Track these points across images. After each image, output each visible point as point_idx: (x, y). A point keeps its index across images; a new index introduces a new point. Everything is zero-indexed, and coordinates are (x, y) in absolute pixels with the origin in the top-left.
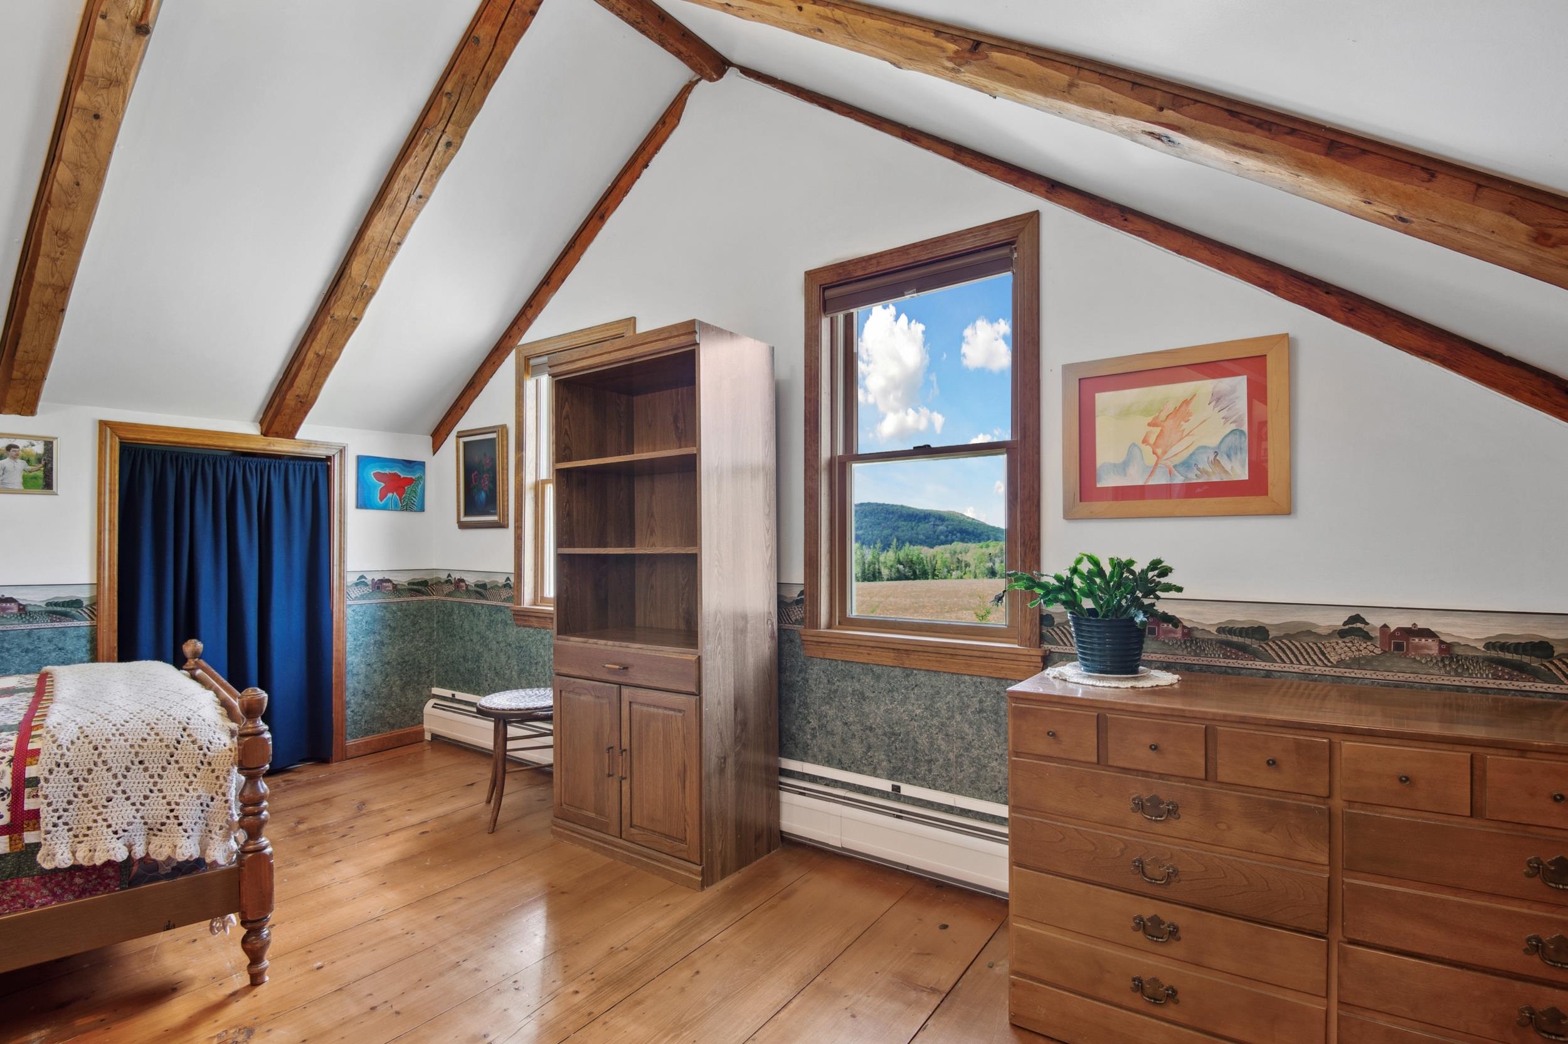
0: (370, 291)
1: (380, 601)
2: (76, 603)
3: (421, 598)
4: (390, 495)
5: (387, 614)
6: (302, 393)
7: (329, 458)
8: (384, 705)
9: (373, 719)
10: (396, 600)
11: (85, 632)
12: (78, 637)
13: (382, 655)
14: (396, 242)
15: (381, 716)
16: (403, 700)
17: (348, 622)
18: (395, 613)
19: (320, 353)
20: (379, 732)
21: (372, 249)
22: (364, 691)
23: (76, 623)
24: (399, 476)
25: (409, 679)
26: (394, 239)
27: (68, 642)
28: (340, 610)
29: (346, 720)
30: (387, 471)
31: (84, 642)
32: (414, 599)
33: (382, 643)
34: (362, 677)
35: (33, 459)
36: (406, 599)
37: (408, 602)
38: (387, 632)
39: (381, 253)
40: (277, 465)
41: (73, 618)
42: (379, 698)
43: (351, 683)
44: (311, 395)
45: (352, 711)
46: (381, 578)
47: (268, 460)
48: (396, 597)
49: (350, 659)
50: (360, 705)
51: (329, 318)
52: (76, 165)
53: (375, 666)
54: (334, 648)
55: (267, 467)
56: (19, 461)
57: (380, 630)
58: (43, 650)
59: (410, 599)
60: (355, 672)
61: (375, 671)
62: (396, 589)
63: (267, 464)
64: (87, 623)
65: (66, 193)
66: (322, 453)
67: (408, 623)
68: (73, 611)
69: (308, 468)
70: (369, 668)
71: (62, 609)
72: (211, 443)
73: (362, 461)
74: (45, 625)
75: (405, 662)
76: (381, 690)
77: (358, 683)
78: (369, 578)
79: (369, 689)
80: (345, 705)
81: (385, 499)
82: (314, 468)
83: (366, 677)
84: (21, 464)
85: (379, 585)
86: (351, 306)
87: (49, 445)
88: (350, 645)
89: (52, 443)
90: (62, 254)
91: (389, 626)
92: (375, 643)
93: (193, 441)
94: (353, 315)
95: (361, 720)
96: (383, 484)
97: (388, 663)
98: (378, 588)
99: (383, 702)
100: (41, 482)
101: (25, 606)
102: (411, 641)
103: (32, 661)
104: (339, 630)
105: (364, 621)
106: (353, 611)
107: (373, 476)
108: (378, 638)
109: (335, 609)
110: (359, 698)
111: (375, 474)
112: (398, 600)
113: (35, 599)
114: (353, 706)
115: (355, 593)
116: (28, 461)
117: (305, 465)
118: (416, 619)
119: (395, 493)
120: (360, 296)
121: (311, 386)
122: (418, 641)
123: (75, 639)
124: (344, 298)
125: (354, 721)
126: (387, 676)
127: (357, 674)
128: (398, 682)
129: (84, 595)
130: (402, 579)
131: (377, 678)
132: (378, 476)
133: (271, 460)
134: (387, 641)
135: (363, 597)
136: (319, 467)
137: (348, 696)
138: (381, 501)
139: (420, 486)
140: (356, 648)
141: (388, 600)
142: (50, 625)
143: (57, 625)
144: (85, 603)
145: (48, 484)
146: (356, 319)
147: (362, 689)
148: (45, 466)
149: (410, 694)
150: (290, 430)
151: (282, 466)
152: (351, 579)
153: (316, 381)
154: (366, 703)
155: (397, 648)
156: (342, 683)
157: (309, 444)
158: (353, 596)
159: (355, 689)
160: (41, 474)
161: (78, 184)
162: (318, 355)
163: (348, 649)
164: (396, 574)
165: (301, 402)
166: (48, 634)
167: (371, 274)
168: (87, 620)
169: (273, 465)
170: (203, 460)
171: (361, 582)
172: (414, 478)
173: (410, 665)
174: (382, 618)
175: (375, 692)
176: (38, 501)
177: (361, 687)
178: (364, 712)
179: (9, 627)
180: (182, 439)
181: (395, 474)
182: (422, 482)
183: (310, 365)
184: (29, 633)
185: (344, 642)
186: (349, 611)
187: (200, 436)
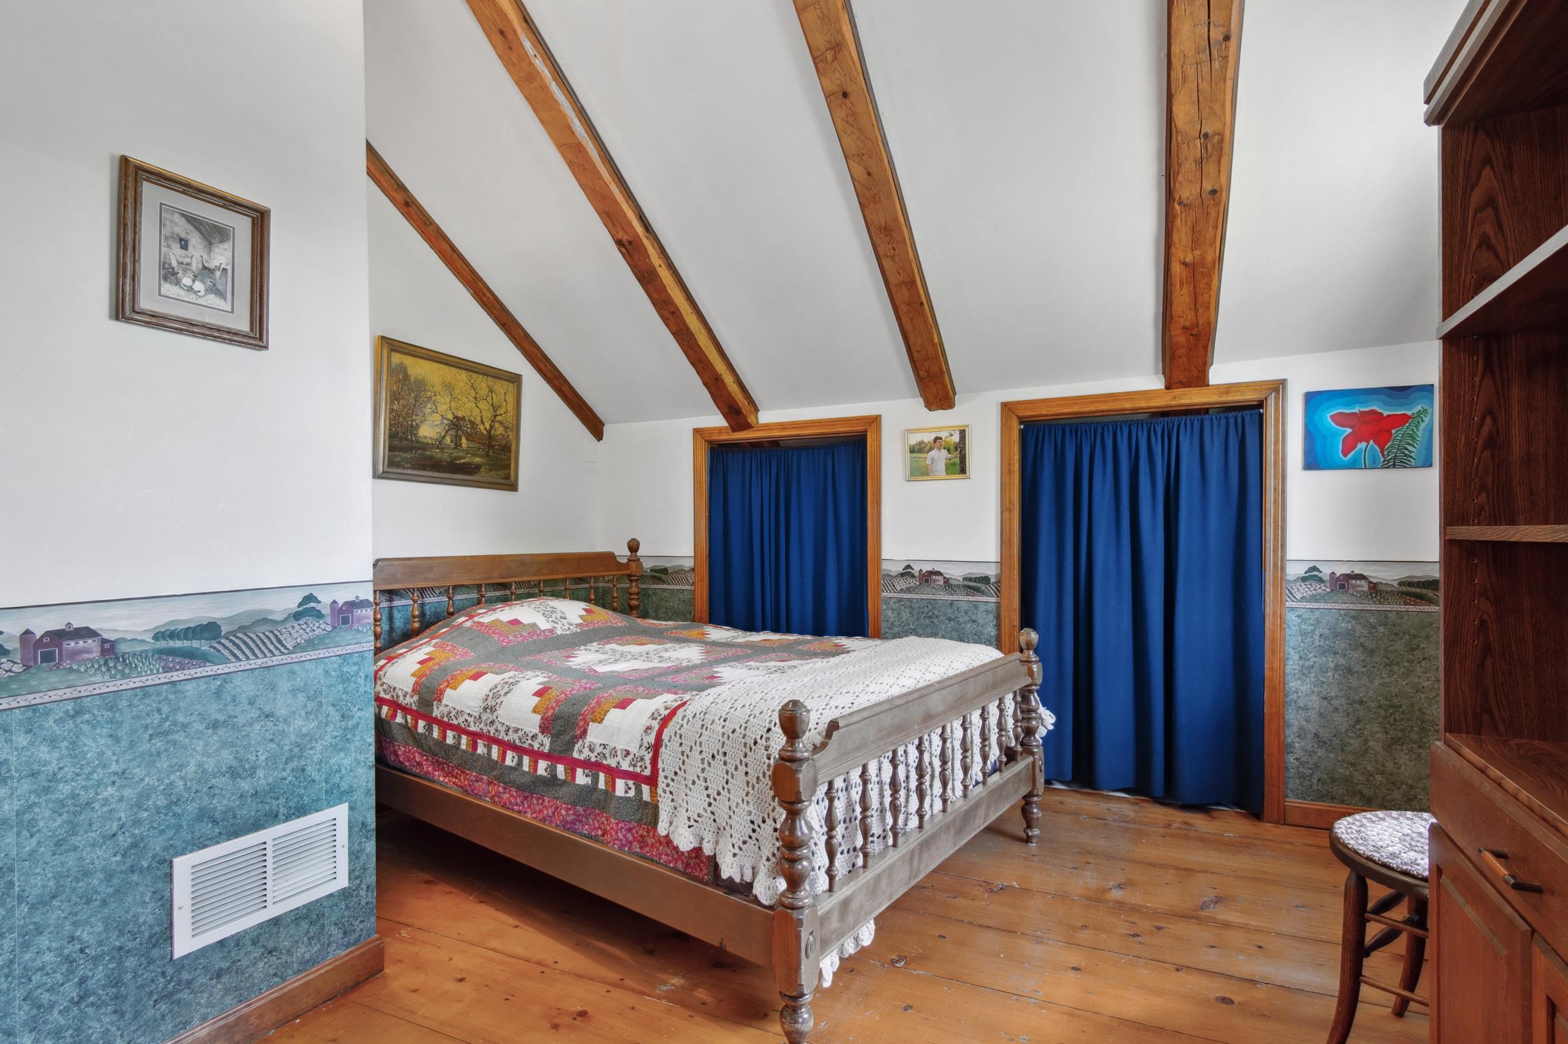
0: (1216, 139)
1: (1345, 606)
2: (985, 580)
3: (1426, 608)
4: (1362, 445)
5: (1358, 627)
6: (1187, 324)
7: (1260, 404)
8: (1353, 765)
9: (1333, 780)
10: (1373, 607)
11: (992, 607)
12: (987, 612)
13: (1350, 688)
14: (1221, 38)
15: (1348, 780)
16: (1389, 765)
17: (1288, 632)
18: (1374, 627)
19: (1187, 260)
20: (1342, 802)
21: (1191, 72)
22: (1316, 735)
23: (985, 599)
24: (1381, 414)
25: (1400, 735)
26: (1216, 35)
27: (980, 615)
28: (1274, 613)
29: (1287, 769)
30: (1356, 409)
31: (991, 617)
32: (1411, 608)
33: (1349, 671)
34: (1313, 714)
35: (952, 447)
36: (1396, 608)
37: (1398, 612)
38: (1358, 654)
39: (1206, 68)
40: (1188, 422)
41: (983, 593)
42: (1342, 750)
43: (1294, 719)
44: (1201, 322)
45: (1297, 759)
46: (1347, 571)
47: (1176, 418)
48: (1374, 602)
49: (1293, 684)
50: (1311, 753)
51: (1177, 207)
52: (858, 155)
53: (1336, 702)
54: (1266, 666)
55: (1176, 427)
56: (943, 450)
57: (1345, 649)
58: (961, 620)
59: (1403, 608)
60: (1301, 703)
61: (1336, 710)
62: (1376, 590)
63: (1176, 423)
64: (994, 600)
65: (866, 188)
66: (1251, 396)
67: (1399, 645)
68: (983, 587)
69: (1232, 421)
70: (1325, 703)
71: (976, 584)
72: (1105, 407)
73: (1313, 399)
74: (962, 598)
75: (1391, 706)
76: (1347, 740)
77: (1307, 721)
78: (1326, 571)
79: (1325, 734)
80: (1284, 748)
81: (1353, 453)
82: (1239, 419)
83: (1321, 715)
84: (944, 453)
85: (1343, 583)
86: (1199, 173)
87: (963, 433)
88: (1292, 665)
89: (964, 431)
90: (894, 249)
91: (1363, 646)
92: (1337, 668)
93: (1087, 409)
94: (1208, 187)
95: (1312, 775)
96: (1349, 430)
97: (1361, 702)
98: (1342, 587)
99: (1351, 758)
100: (958, 468)
101: (948, 579)
102: (1408, 673)
103: (953, 629)
104: (1273, 641)
105: (1317, 633)
106: (1299, 616)
107: (1329, 419)
108: (1342, 661)
109: (1269, 611)
110: (1309, 744)
111: (1332, 417)
112: (1380, 607)
113: (956, 573)
114: (1299, 753)
115: (1301, 591)
116: (949, 450)
117: (1227, 418)
118: (1415, 642)
119: (1371, 442)
120: (1204, 155)
121: (1196, 311)
122: (1419, 677)
123: (984, 613)
124: (1183, 169)
125: (1299, 773)
126: (1358, 721)
127: (1306, 708)
128: (1380, 735)
129: (992, 572)
130: (1389, 576)
131: (1341, 721)
132: (1340, 419)
133: (1180, 418)
134: (1357, 668)
135: (1314, 598)
136: (1247, 419)
137: (1291, 735)
138: (1345, 454)
139: (1422, 426)
140: (1303, 673)
141: (1360, 607)
142: (966, 598)
143: (971, 598)
144: (993, 580)
145: (963, 471)
146: (1214, 192)
147: (1314, 731)
148: (960, 453)
149: (1403, 758)
150: (1195, 375)
151: (1196, 422)
152: (1294, 571)
153: (1200, 300)
154: (1321, 752)
155: (1377, 682)
156: (1280, 716)
157: (1228, 388)
158: (1298, 596)
159: (1302, 728)
160: (957, 460)
161: (869, 174)
162: (1185, 264)
163: (1288, 669)
164: (1374, 567)
165: (1192, 335)
166: (965, 606)
167: (1205, 111)
168: (993, 596)
169: (1183, 423)
170: (1103, 429)
171: (1312, 575)
172: (1409, 413)
173: (1403, 713)
174: (1350, 634)
175: (1336, 741)
176: (956, 484)
177: (1312, 728)
178: (1316, 766)
179: (938, 597)
180: (1076, 409)
181: (1373, 412)
182: (1426, 420)
183: (1182, 283)
184: (952, 604)
185: (1283, 662)
186: (1291, 617)
187: (1093, 402)
